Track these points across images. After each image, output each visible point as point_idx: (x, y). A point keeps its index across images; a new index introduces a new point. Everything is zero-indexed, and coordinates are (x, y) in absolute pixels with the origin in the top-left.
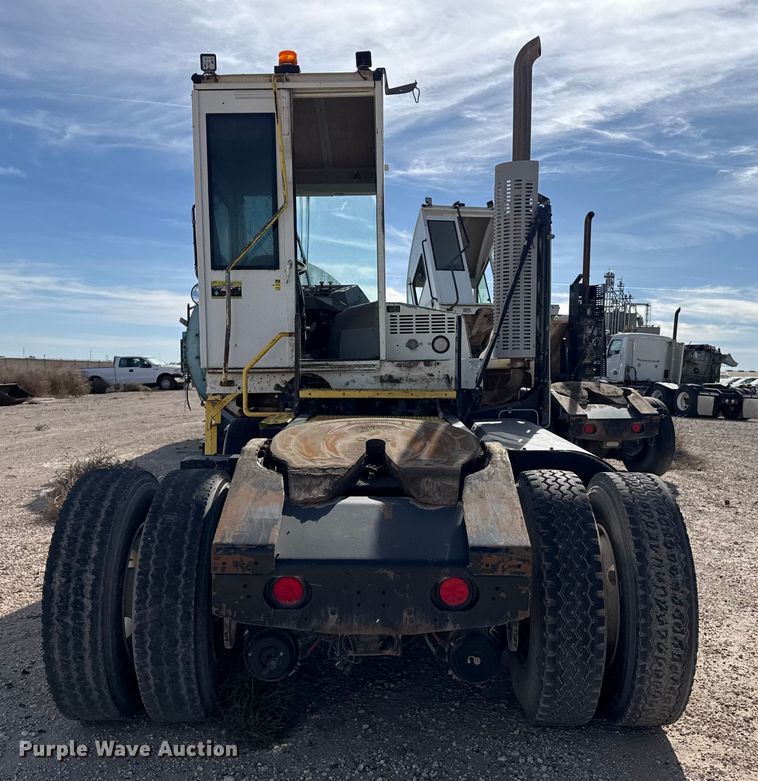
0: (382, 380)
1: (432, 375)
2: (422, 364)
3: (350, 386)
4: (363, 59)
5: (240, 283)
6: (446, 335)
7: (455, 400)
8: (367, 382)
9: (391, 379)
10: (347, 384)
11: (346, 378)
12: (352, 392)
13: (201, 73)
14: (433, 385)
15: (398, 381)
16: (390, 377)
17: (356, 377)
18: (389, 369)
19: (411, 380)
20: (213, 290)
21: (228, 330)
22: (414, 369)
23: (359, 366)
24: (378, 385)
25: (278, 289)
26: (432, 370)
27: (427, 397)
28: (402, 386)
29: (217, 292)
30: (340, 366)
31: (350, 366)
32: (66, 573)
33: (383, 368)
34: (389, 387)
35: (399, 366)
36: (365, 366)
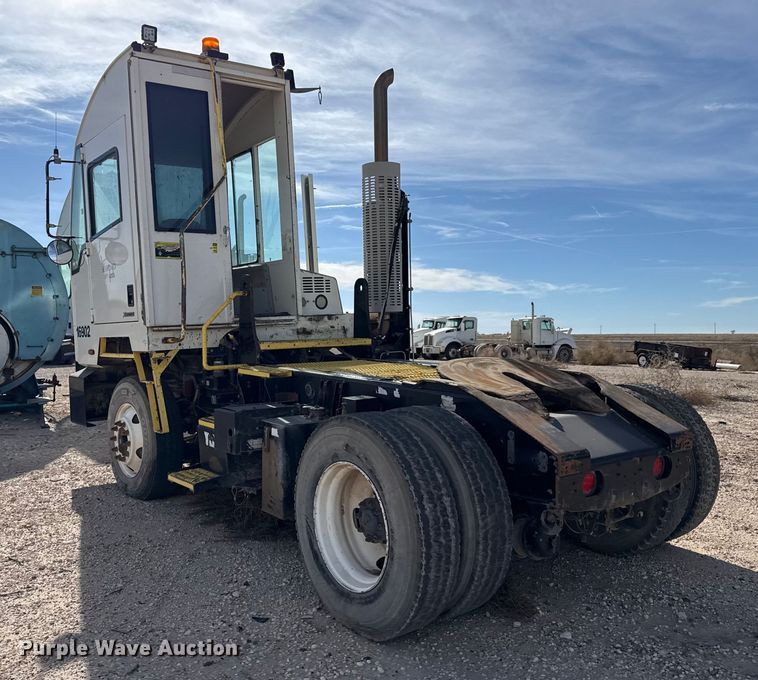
0: (298, 333)
1: (332, 327)
2: (326, 318)
3: (274, 338)
4: (277, 59)
5: (183, 245)
6: (325, 294)
8: (287, 334)
9: (305, 332)
10: (272, 337)
11: (270, 331)
12: (276, 344)
13: (141, 42)
14: (334, 335)
15: (310, 333)
16: (304, 329)
17: (279, 330)
18: (304, 323)
19: (319, 332)
20: (157, 251)
21: (184, 289)
22: (321, 323)
23: (280, 321)
24: (295, 337)
25: (216, 251)
26: (333, 323)
28: (313, 337)
29: (161, 252)
30: (266, 322)
32: (431, 499)
33: (299, 322)
34: (304, 338)
35: (310, 320)
36: (285, 320)
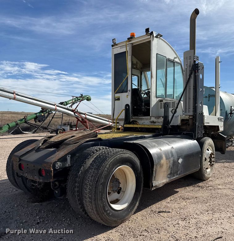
0: (151, 122)
3: (144, 124)
4: (147, 30)
5: (119, 97)
7: (160, 129)
8: (148, 123)
11: (142, 121)
13: (113, 44)
15: (155, 123)
16: (153, 121)
17: (145, 121)
18: (153, 119)
19: (158, 122)
22: (159, 119)
24: (150, 124)
25: (127, 97)
27: (154, 127)
31: (143, 118)
33: (151, 119)
34: (153, 124)
35: (155, 118)
36: (147, 118)
